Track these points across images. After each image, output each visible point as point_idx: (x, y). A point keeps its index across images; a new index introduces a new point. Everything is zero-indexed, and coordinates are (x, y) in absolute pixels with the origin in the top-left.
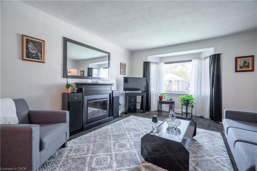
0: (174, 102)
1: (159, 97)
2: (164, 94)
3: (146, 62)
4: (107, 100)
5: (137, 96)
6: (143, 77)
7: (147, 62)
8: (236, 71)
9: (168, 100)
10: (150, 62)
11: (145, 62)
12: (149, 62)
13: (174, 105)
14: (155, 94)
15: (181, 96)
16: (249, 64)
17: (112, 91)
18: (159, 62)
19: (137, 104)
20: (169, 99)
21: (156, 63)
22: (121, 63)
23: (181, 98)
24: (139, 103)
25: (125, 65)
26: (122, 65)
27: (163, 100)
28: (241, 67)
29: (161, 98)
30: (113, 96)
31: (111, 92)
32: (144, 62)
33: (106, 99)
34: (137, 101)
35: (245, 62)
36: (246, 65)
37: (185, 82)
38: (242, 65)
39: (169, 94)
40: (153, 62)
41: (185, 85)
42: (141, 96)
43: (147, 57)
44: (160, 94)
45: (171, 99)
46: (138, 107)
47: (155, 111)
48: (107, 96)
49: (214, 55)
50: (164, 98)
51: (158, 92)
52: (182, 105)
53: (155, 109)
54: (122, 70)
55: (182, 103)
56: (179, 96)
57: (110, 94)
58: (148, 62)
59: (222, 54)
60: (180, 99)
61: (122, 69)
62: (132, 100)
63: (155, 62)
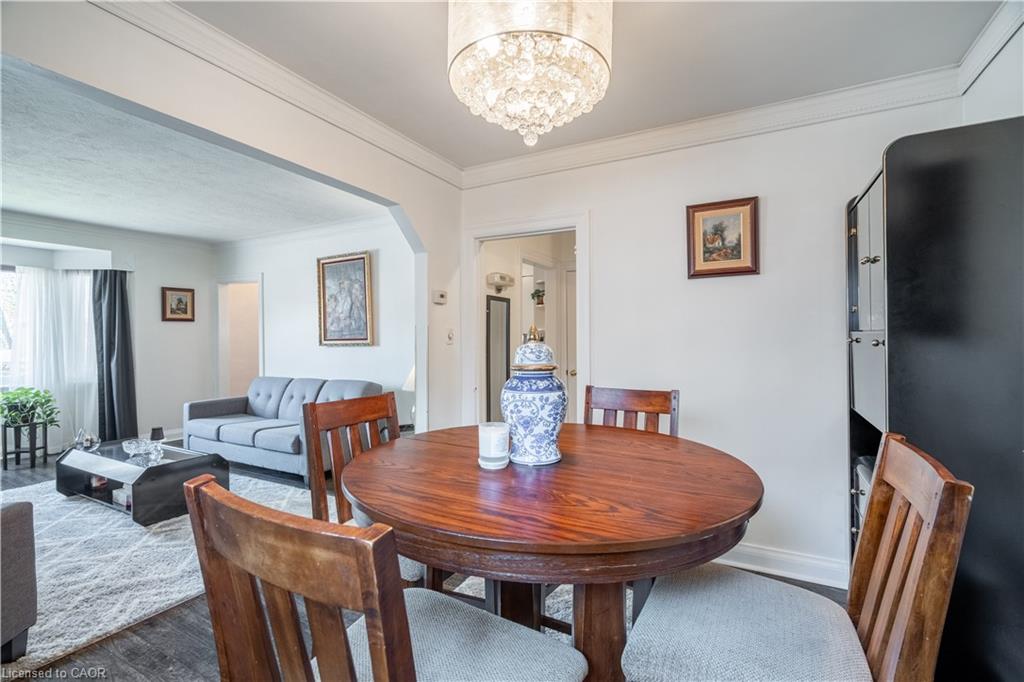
8: (164, 319)
16: (186, 305)
28: (173, 312)
35: (180, 301)
36: (182, 308)
38: (174, 306)
49: (111, 271)
59: (130, 272)
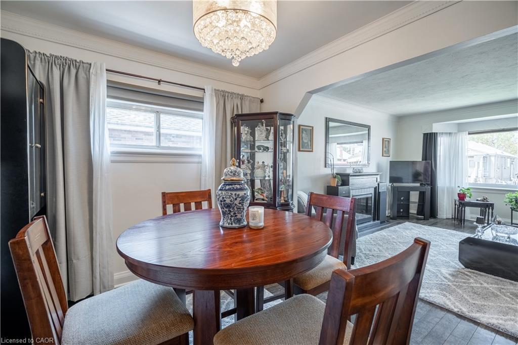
0: (493, 204)
1: (458, 194)
2: (468, 189)
3: (429, 135)
4: (372, 197)
5: (411, 192)
6: (422, 160)
7: (430, 133)
9: (477, 200)
10: (437, 133)
11: (427, 134)
12: (435, 133)
13: (492, 209)
14: (447, 188)
15: (508, 195)
17: (378, 184)
18: (456, 132)
19: (410, 204)
20: (479, 199)
21: (450, 133)
22: (383, 139)
23: (509, 198)
24: (415, 203)
25: (389, 141)
26: (386, 141)
27: (467, 199)
29: (462, 196)
30: (380, 191)
31: (377, 186)
32: (424, 134)
33: (371, 195)
34: (410, 200)
37: (509, 160)
39: (479, 190)
40: (442, 133)
41: (509, 166)
42: (418, 192)
43: (432, 126)
44: (459, 189)
45: (484, 199)
46: (413, 210)
47: (447, 219)
48: (372, 191)
50: (470, 197)
51: (453, 185)
52: (512, 210)
53: (446, 214)
54: (385, 149)
55: (511, 206)
56: (504, 194)
57: (375, 189)
58: (432, 133)
60: (507, 200)
61: (386, 147)
62: (402, 199)
63: (446, 133)
